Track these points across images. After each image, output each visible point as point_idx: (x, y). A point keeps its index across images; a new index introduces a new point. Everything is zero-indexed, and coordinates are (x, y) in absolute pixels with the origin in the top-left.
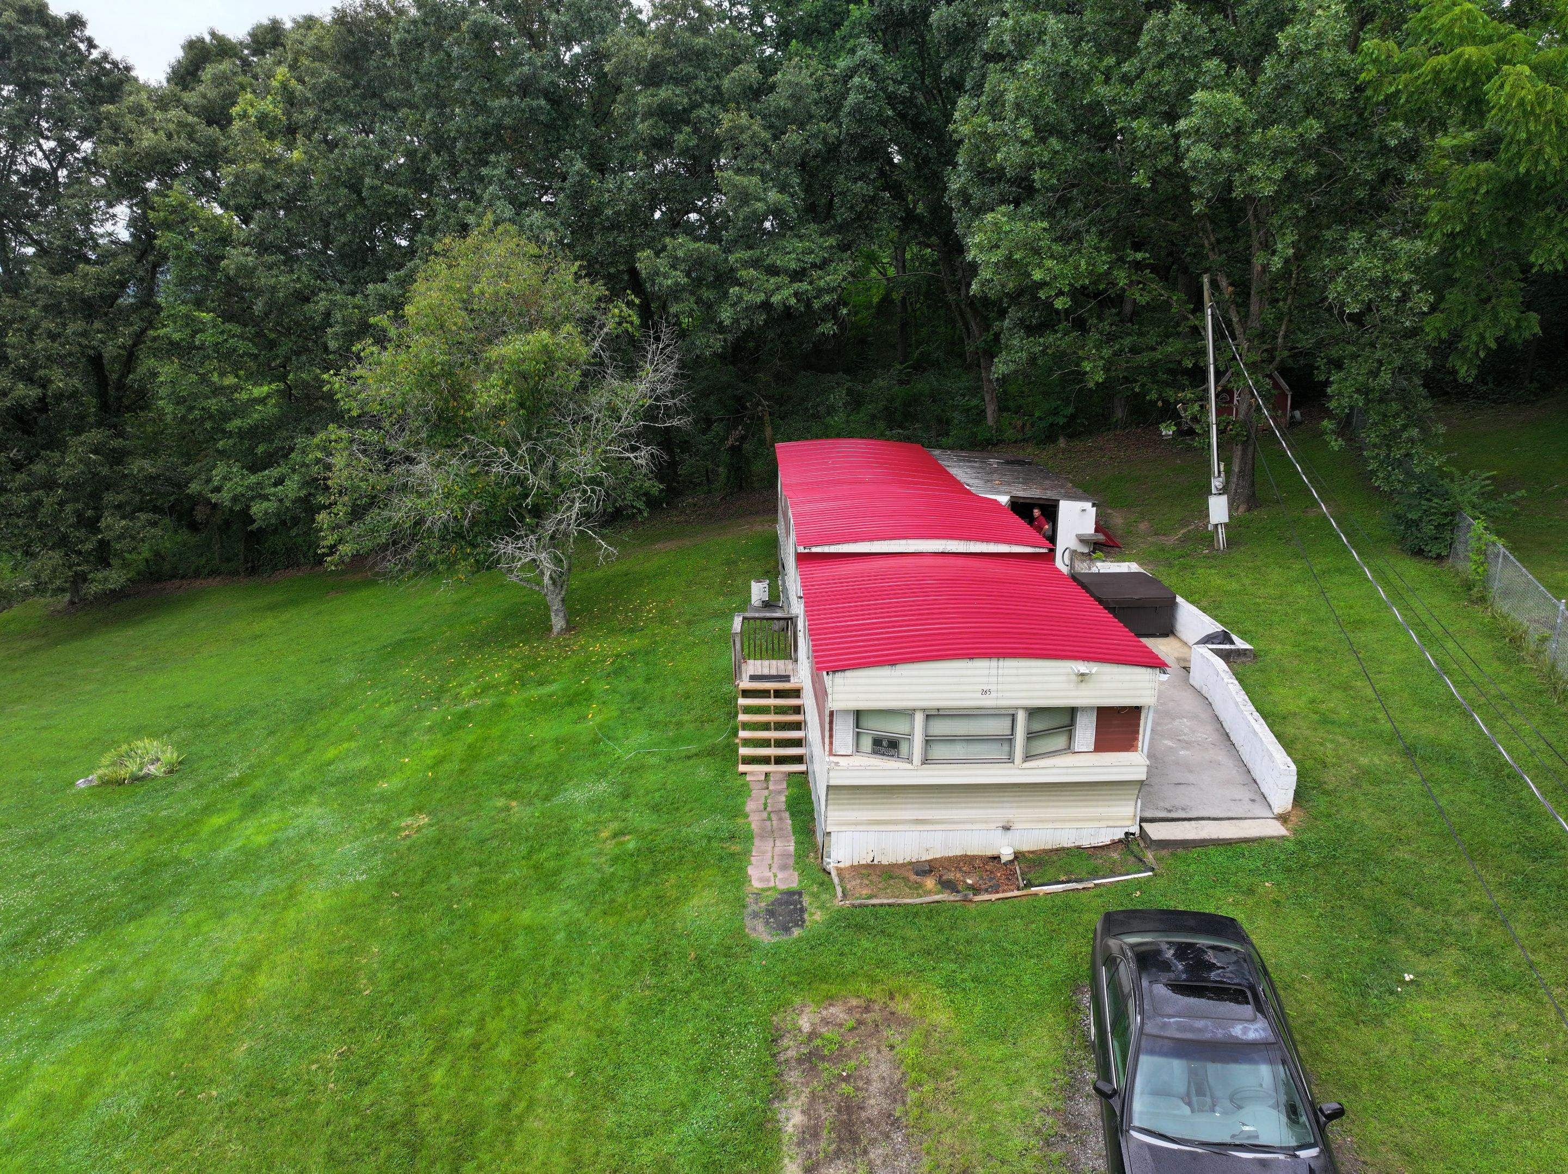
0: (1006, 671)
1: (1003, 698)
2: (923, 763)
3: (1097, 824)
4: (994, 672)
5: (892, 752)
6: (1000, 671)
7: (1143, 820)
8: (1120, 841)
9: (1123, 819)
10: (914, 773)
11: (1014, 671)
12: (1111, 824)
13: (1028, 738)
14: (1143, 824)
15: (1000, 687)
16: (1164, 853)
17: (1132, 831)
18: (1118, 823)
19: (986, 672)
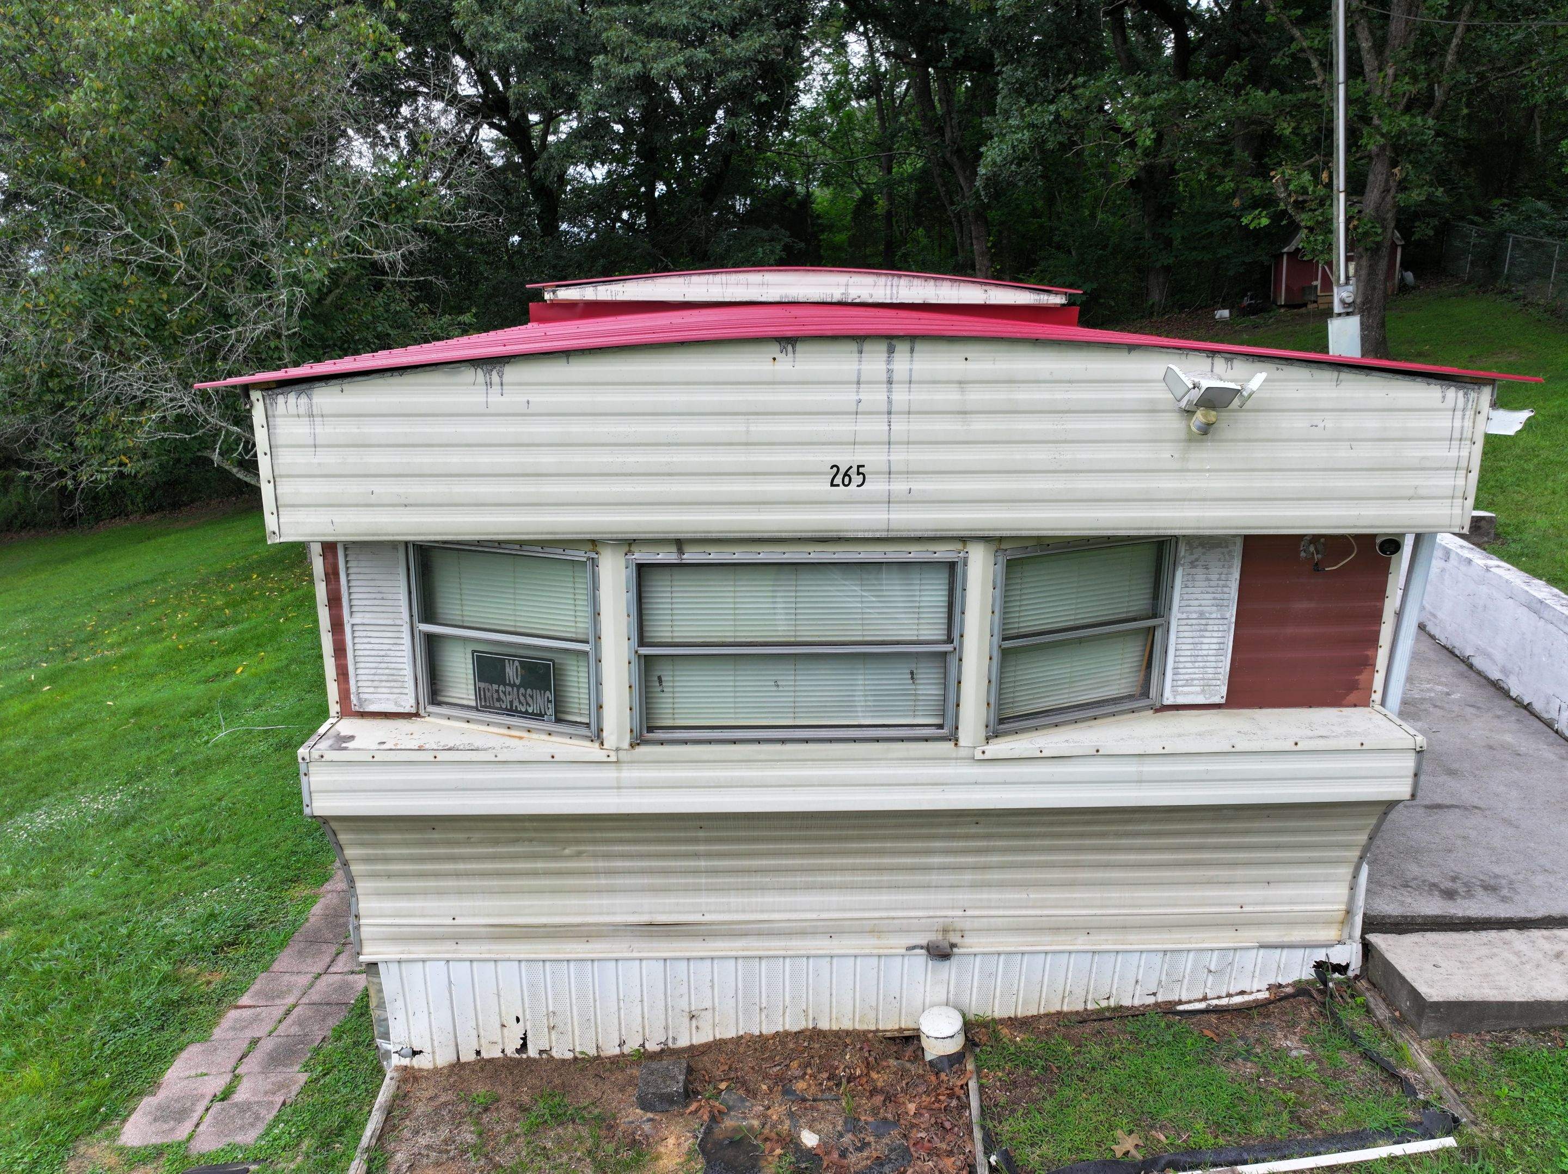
0: (920, 396)
1: (910, 500)
2: (638, 741)
3: (1226, 939)
4: (875, 397)
5: (539, 701)
6: (900, 396)
7: (1373, 924)
8: (1301, 990)
9: (1311, 921)
10: (609, 774)
11: (948, 397)
12: (1272, 936)
13: (1005, 654)
14: (1375, 939)
15: (899, 456)
16: (1466, 1046)
17: (1338, 956)
18: (1297, 935)
19: (846, 397)
